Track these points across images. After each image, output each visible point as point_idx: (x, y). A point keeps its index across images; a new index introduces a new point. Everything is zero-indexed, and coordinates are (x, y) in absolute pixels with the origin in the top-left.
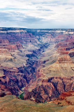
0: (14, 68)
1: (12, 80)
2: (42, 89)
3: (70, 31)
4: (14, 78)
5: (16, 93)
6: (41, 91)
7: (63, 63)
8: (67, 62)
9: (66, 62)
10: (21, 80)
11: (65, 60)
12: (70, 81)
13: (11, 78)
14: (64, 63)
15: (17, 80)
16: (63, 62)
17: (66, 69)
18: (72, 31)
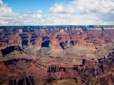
0: (95, 59)
1: (88, 68)
2: (110, 78)
4: (91, 67)
5: (88, 79)
6: (109, 79)
10: (97, 69)
13: (88, 67)
15: (94, 69)
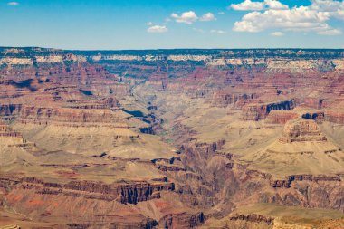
3: (231, 57)
7: (298, 141)
8: (311, 137)
9: (306, 137)
11: (304, 133)
12: (338, 183)
14: (303, 140)
16: (300, 137)
17: (314, 155)
18: (236, 56)
